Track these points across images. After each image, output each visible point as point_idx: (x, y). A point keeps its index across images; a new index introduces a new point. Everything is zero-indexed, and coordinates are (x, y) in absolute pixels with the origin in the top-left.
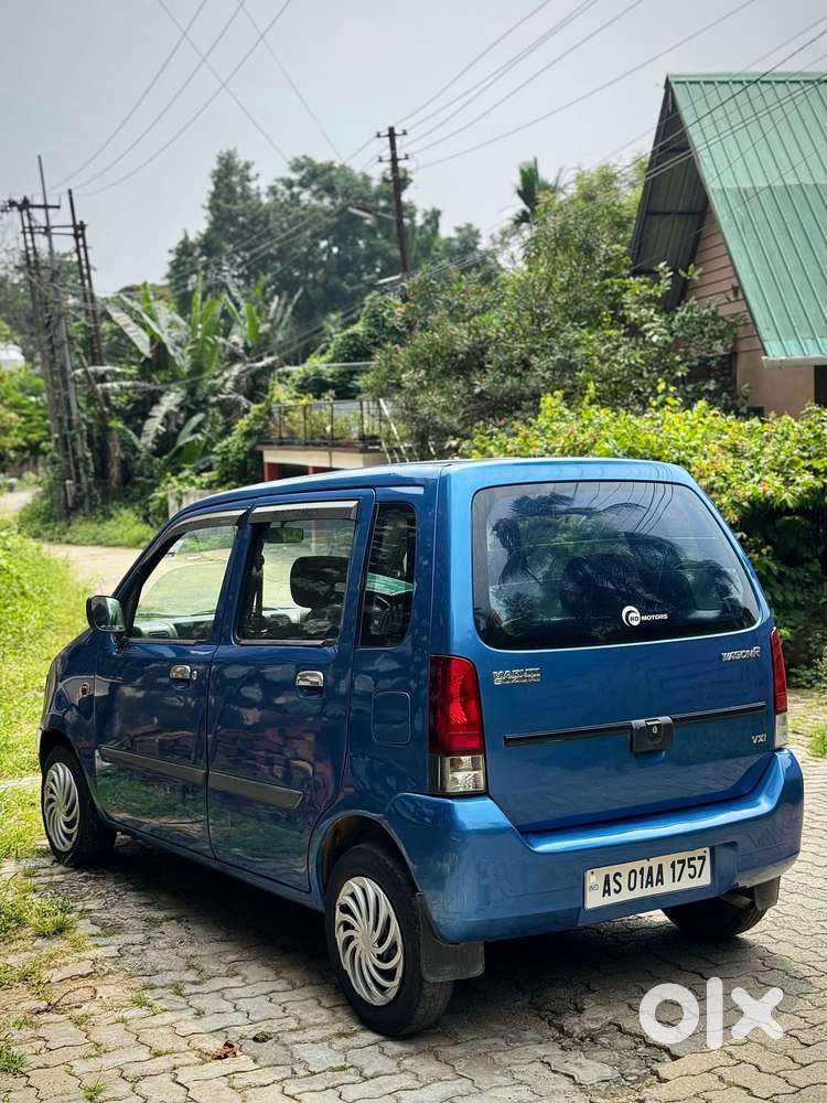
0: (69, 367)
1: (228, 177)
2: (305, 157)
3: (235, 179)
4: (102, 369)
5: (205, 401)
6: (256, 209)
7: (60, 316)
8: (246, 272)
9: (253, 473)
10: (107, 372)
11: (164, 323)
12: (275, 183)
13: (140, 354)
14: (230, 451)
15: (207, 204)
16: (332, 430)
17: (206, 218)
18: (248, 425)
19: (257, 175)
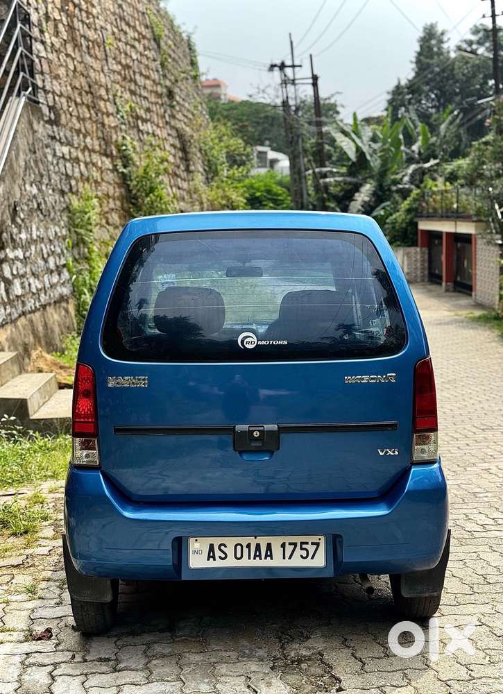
0: (303, 169)
1: (430, 41)
2: (481, 25)
3: (433, 42)
4: (324, 170)
5: (389, 190)
6: (446, 62)
7: (298, 136)
8: (437, 104)
9: (411, 236)
10: (327, 172)
11: (365, 139)
12: (460, 44)
13: (349, 159)
14: (397, 222)
15: (414, 60)
16: (458, 207)
17: (413, 69)
18: (409, 204)
19: (449, 39)
